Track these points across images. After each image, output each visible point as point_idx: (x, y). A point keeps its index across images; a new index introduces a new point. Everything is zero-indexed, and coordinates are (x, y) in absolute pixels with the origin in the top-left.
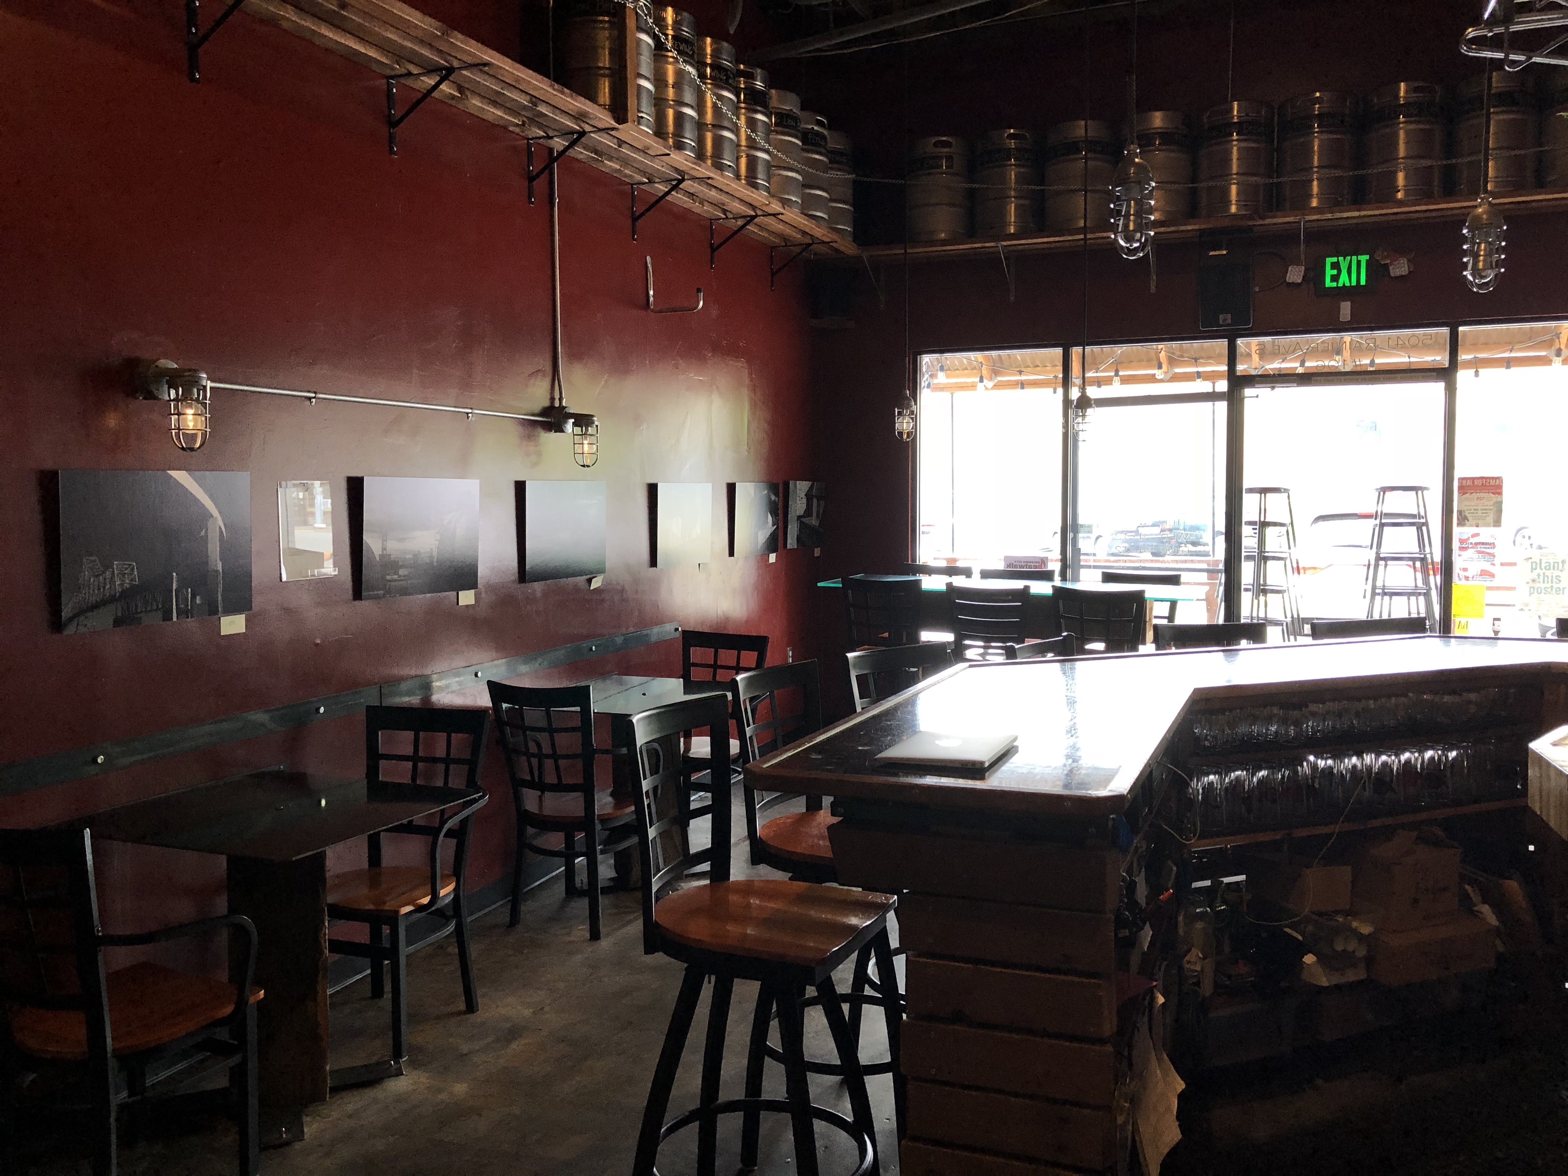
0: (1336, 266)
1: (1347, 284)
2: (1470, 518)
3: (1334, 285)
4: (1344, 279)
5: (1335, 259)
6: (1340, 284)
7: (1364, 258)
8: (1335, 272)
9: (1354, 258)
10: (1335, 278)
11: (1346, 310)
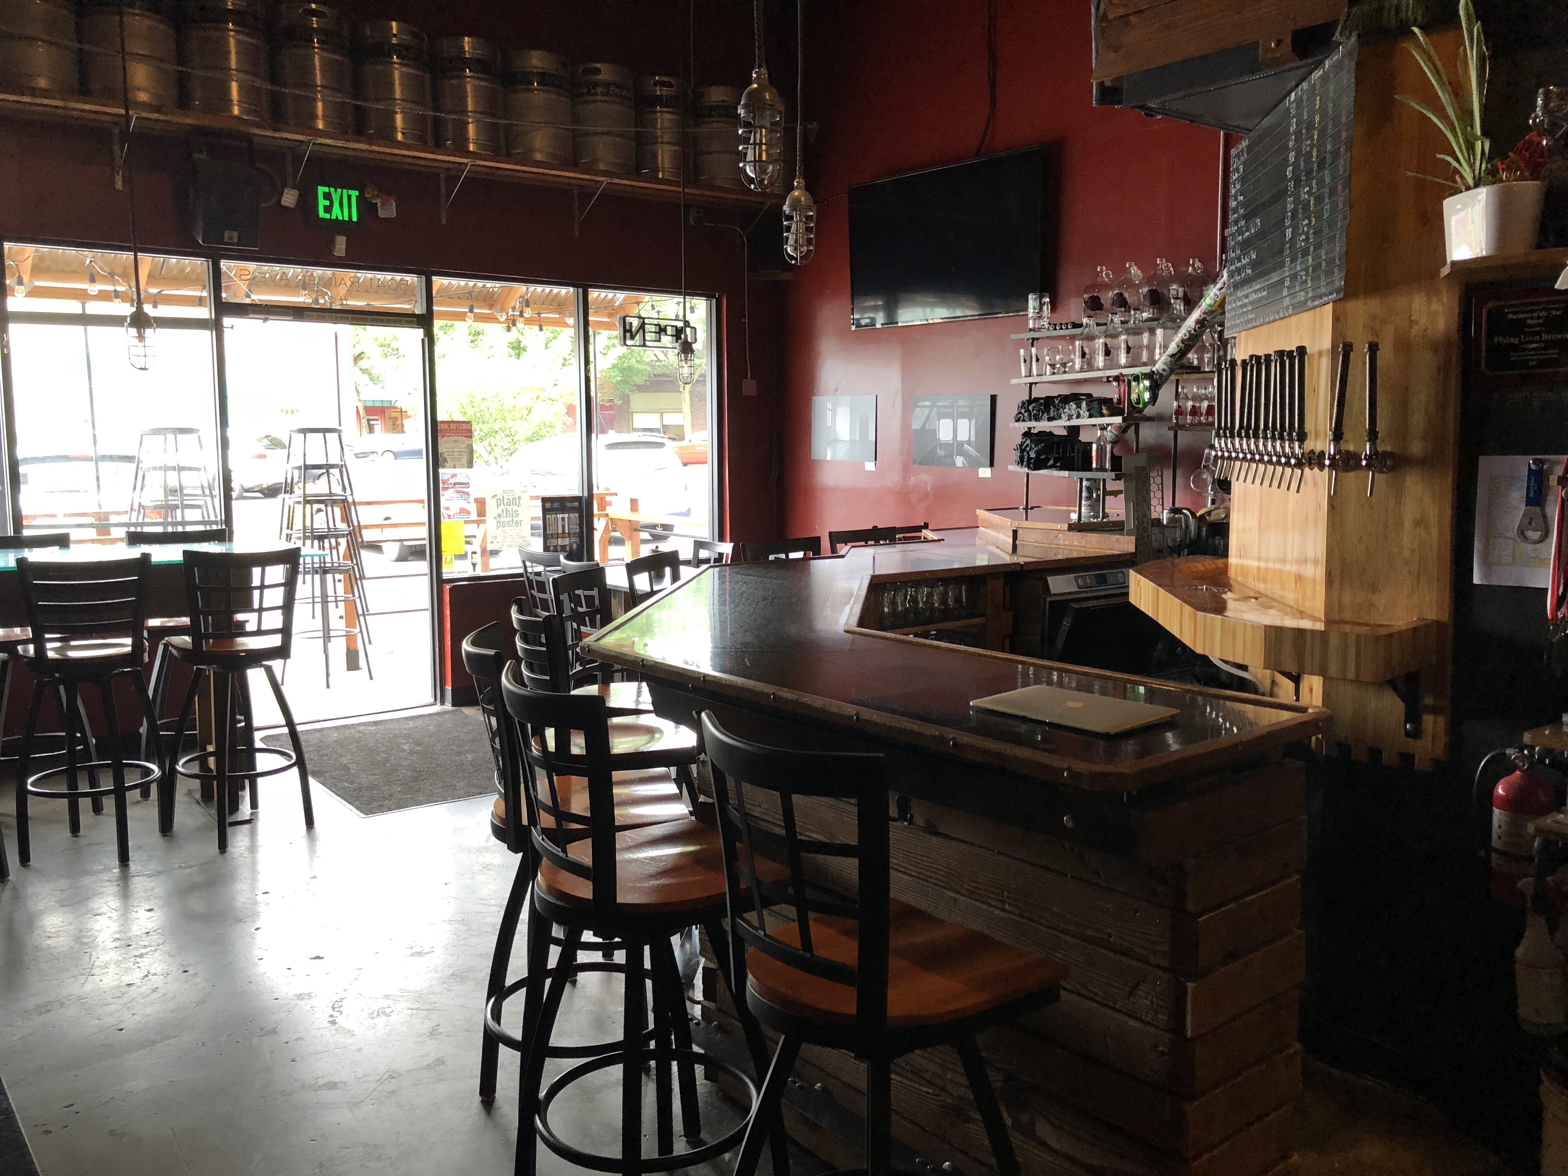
0: (327, 196)
1: (340, 218)
2: (449, 460)
3: (327, 216)
4: (336, 212)
5: (326, 189)
6: (334, 217)
7: (354, 194)
8: (327, 203)
9: (345, 191)
10: (328, 210)
11: (341, 245)
